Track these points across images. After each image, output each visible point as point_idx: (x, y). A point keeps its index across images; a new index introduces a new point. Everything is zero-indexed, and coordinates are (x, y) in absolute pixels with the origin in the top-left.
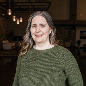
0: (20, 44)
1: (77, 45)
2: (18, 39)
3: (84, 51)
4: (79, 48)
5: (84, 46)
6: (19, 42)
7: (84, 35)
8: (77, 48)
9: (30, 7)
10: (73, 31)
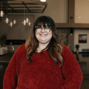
0: (13, 49)
1: (75, 50)
2: (11, 43)
3: (83, 56)
4: (78, 52)
5: (83, 51)
7: (83, 39)
8: (76, 53)
9: (25, 9)
10: (71, 34)
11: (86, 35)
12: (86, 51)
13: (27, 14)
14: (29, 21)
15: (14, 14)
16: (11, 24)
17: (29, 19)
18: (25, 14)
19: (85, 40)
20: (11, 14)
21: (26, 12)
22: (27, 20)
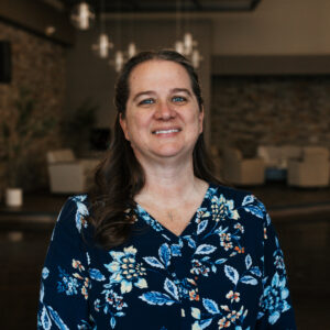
13: (188, 16)
14: (194, 48)
15: (131, 16)
16: (119, 60)
17: (194, 39)
18: (178, 16)
20: (118, 16)
21: (183, 10)
22: (188, 41)
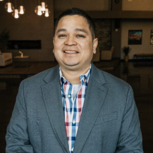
1: (122, 56)
2: (16, 46)
3: (135, 66)
4: (127, 60)
5: (135, 58)
6: (20, 52)
7: (135, 38)
8: (123, 61)
10: (117, 30)
11: (141, 31)
12: (141, 58)
19: (139, 39)
